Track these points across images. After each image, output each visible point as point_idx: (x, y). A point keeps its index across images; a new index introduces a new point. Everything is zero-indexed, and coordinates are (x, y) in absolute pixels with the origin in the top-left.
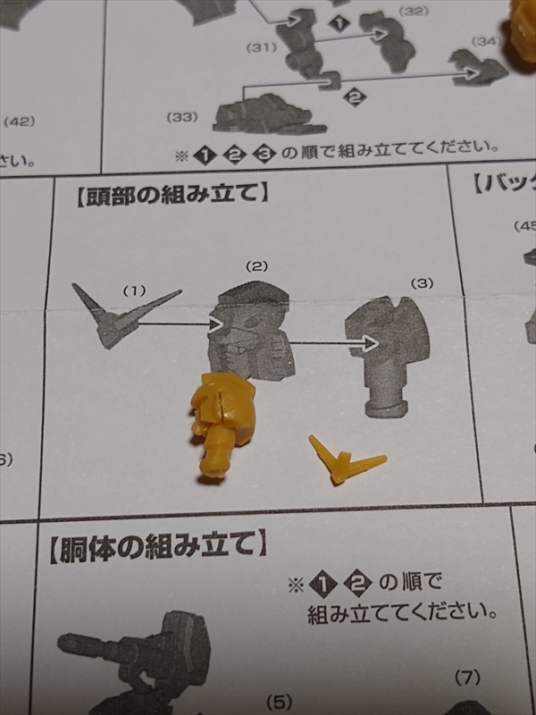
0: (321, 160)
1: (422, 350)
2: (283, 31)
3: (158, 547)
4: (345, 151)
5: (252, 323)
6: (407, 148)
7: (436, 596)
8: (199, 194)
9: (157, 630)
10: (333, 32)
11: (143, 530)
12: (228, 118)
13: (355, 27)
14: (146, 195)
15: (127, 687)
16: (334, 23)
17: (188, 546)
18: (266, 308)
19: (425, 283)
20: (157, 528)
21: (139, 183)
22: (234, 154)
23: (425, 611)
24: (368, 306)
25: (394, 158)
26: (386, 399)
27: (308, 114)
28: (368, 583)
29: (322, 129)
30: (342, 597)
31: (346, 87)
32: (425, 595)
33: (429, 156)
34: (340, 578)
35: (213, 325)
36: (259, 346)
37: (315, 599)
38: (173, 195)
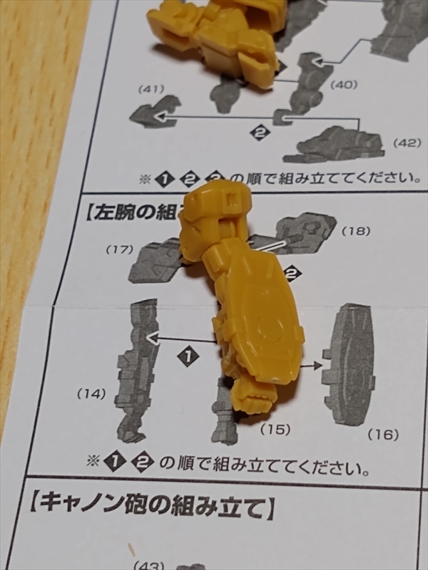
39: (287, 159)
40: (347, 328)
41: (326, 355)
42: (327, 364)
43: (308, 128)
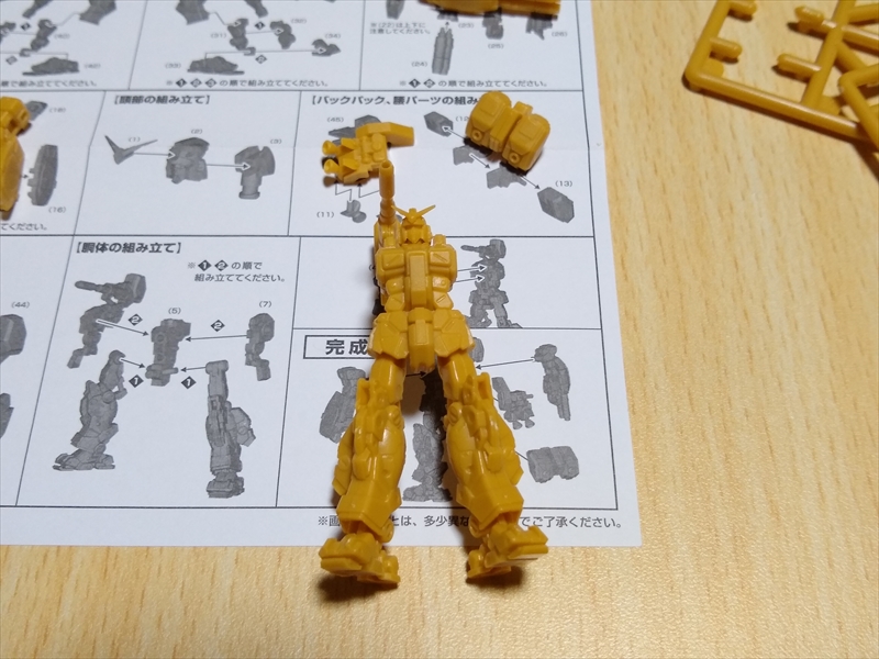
0: (239, 86)
1: (271, 169)
2: (231, 28)
3: (128, 248)
4: (251, 83)
5: (189, 155)
6: (283, 84)
7: (257, 272)
8: (175, 99)
9: (122, 281)
10: (256, 29)
11: (122, 241)
12: (196, 66)
13: (267, 27)
14: (148, 100)
15: (104, 303)
16: (257, 26)
17: (143, 248)
18: (197, 149)
19: (277, 141)
20: (129, 240)
21: (145, 94)
22: (196, 83)
23: (251, 278)
24: (248, 149)
25: (275, 87)
26: (249, 191)
27: (235, 66)
28: (226, 265)
29: (242, 73)
30: (213, 271)
31: (257, 55)
32: (253, 271)
33: (293, 87)
34: (213, 263)
35: (170, 155)
36: (191, 165)
37: (200, 271)
38: (161, 100)
39: (25, 74)
40: (44, 157)
41: (31, 171)
42: (31, 176)
43: (39, 58)
